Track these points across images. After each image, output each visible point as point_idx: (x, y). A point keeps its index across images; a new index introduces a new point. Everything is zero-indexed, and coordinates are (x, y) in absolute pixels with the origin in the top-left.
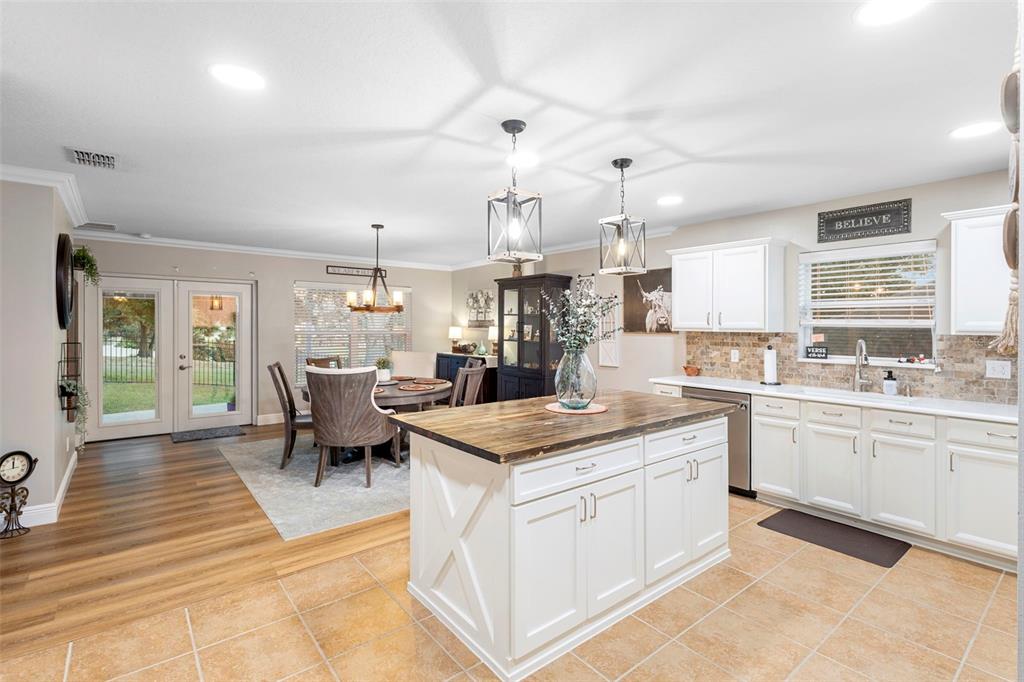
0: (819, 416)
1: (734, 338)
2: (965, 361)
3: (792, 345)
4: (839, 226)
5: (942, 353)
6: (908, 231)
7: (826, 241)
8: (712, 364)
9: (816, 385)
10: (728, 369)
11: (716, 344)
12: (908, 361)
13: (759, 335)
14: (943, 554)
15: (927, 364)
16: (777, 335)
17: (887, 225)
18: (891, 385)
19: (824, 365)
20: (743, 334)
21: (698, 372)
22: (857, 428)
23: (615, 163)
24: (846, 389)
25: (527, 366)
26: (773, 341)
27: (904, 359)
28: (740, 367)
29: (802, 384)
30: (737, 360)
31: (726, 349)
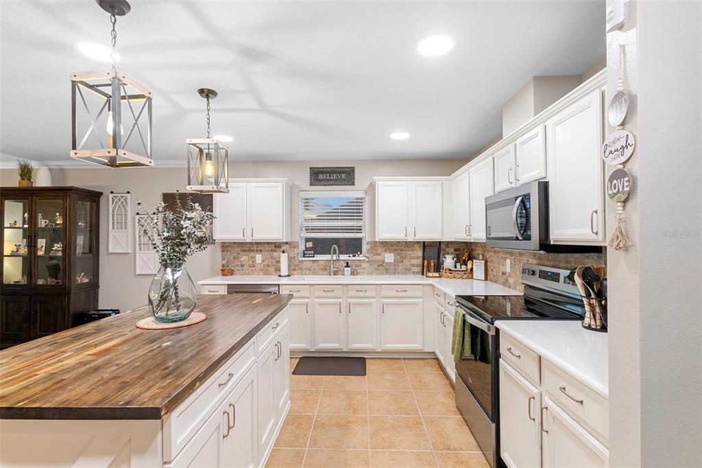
0: (321, 293)
1: (258, 246)
2: (377, 254)
3: (296, 250)
4: (321, 176)
5: (368, 250)
6: (354, 185)
7: (314, 185)
8: (242, 266)
9: (309, 274)
10: (254, 268)
11: (245, 251)
12: (353, 256)
13: (275, 243)
14: (379, 358)
15: (361, 258)
16: (286, 243)
17: (344, 180)
18: (348, 271)
19: (313, 261)
20: (264, 243)
21: (231, 273)
22: (341, 298)
23: (201, 91)
24: (326, 275)
25: (40, 282)
26: (284, 248)
27: (351, 255)
28: (262, 267)
29: (302, 274)
30: (260, 262)
31: (252, 254)
